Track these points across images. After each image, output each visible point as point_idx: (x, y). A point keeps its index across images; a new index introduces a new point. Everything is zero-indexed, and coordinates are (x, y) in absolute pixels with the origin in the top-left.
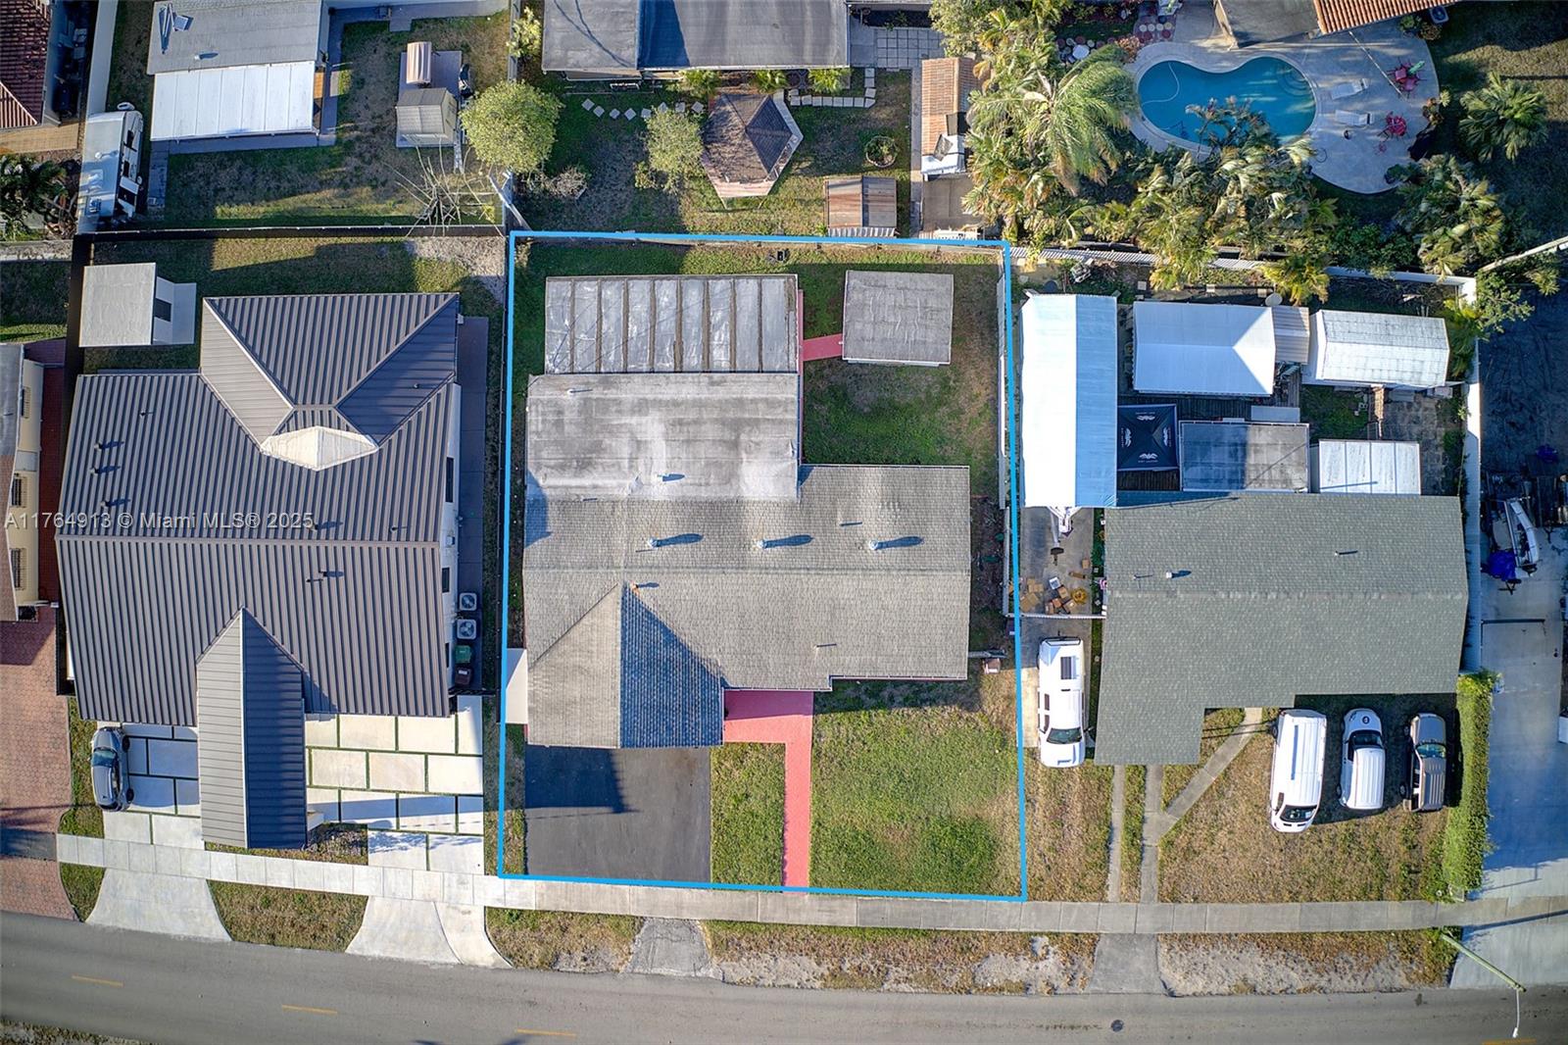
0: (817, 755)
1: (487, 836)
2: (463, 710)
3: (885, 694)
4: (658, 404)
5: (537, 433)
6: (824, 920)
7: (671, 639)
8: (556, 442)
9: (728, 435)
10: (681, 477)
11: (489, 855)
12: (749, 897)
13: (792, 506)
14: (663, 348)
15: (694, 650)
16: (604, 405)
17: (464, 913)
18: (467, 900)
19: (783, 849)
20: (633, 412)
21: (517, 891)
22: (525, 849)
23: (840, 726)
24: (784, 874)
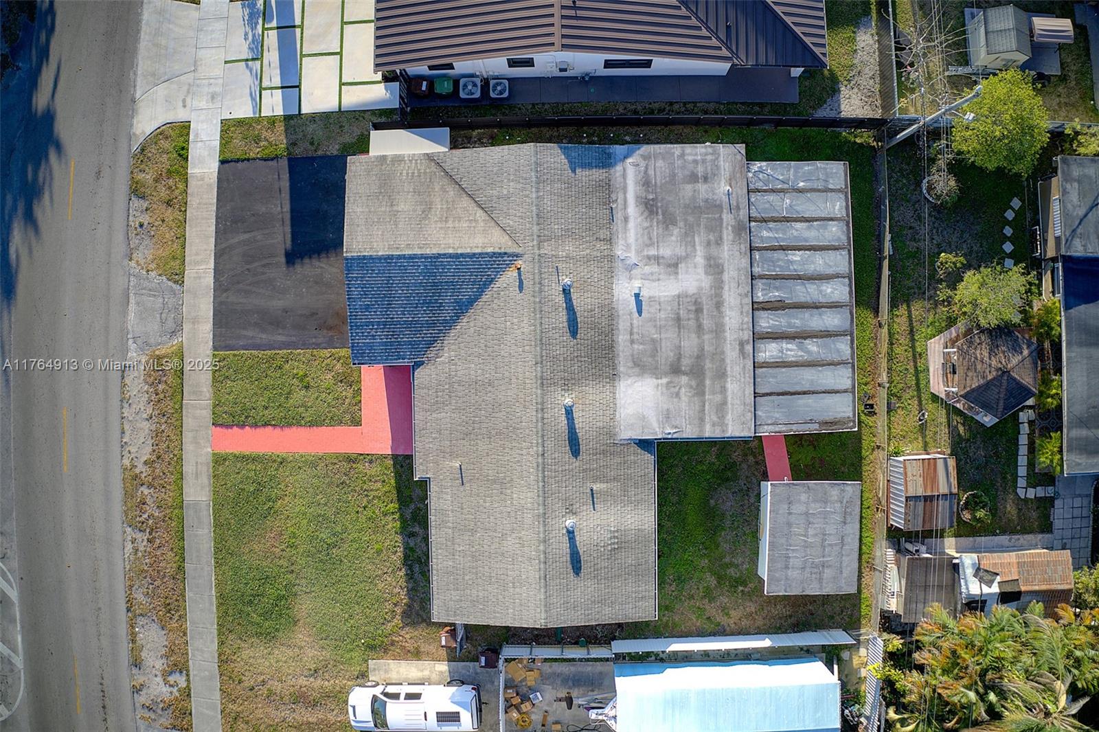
0: (351, 459)
1: (259, 120)
2: (386, 89)
3: (417, 529)
4: (718, 285)
5: (682, 155)
6: (188, 468)
7: (463, 307)
8: (673, 176)
9: (686, 363)
10: (640, 312)
11: (240, 123)
12: (206, 389)
13: (611, 434)
14: (777, 289)
15: (453, 333)
16: (715, 227)
17: (184, 101)
18: (196, 103)
19: (255, 426)
20: (708, 258)
21: (206, 153)
22: (248, 160)
23: (383, 484)
24: (231, 427)
